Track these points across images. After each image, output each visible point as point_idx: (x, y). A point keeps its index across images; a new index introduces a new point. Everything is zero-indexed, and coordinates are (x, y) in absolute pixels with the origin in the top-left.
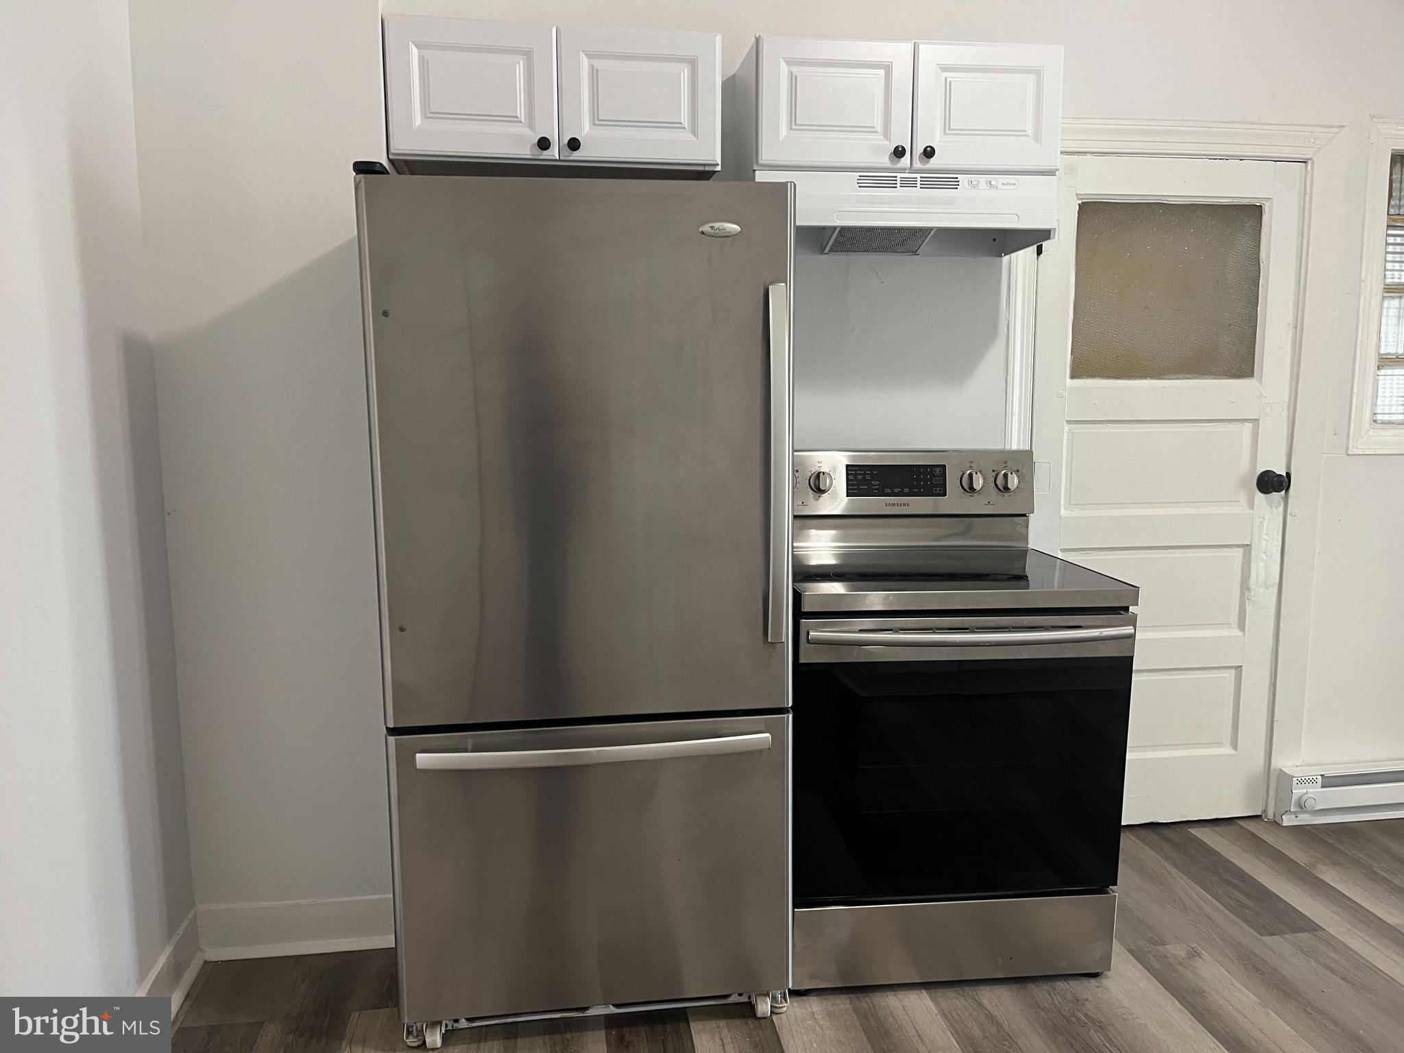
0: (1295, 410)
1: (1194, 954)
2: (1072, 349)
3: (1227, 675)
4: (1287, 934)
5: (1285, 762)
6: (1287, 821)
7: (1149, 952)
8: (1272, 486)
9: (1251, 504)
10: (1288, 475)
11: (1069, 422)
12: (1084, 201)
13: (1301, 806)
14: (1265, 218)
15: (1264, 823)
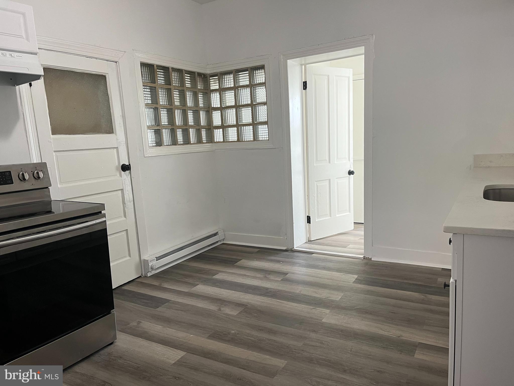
0: (128, 144)
1: (139, 323)
2: (50, 123)
3: (123, 233)
4: (162, 305)
5: (145, 257)
6: (149, 275)
7: (126, 328)
8: (126, 169)
9: (121, 176)
10: (130, 165)
11: (55, 151)
12: (44, 67)
13: (152, 269)
14: (107, 79)
15: (142, 278)
